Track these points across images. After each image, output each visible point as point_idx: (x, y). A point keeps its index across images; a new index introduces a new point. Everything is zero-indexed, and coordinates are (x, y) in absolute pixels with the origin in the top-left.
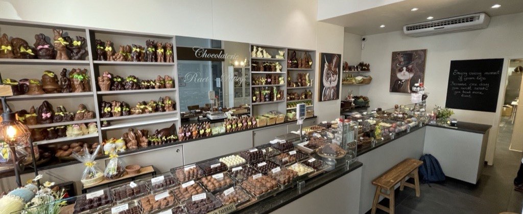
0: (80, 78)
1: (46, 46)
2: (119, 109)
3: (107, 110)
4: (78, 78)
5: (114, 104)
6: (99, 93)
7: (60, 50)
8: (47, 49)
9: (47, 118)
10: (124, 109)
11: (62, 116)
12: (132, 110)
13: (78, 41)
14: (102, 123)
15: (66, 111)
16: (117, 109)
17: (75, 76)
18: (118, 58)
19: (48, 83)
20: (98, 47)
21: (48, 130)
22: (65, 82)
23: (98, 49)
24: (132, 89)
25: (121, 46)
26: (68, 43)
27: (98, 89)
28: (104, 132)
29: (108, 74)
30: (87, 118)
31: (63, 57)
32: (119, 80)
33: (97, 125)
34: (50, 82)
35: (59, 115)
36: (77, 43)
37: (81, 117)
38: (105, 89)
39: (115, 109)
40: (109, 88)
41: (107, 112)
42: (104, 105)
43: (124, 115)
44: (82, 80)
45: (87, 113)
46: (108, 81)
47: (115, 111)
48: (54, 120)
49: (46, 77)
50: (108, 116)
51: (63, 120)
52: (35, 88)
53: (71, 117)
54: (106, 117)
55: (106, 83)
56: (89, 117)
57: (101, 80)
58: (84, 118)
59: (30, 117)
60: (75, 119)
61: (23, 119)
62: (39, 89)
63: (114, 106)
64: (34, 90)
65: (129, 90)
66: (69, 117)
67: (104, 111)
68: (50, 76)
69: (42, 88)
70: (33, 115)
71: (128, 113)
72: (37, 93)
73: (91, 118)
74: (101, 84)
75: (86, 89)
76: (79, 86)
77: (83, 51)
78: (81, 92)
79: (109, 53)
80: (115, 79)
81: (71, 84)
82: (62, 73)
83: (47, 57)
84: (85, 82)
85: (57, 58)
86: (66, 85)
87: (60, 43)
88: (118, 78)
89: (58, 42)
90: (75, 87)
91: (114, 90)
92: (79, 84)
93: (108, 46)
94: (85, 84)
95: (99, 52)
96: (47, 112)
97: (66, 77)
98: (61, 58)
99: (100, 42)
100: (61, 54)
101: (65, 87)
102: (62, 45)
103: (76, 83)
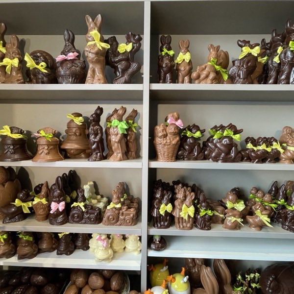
0: (122, 128)
1: (71, 56)
2: (191, 211)
3: (165, 208)
4: (118, 127)
5: (180, 195)
6: (154, 164)
7: (92, 62)
8: (72, 61)
9: (58, 213)
10: (202, 213)
11: (83, 212)
13: (128, 41)
14: (151, 239)
15: (97, 193)
16: (187, 211)
17: (115, 122)
18: (202, 76)
19: (73, 138)
20: (165, 50)
21: (60, 235)
22: (96, 135)
23: (163, 57)
24: (225, 160)
25: (211, 45)
27: (153, 155)
28: (152, 263)
29: (177, 120)
30: (125, 223)
31: (96, 78)
32: (198, 134)
34: (75, 134)
35: (79, 208)
36: (125, 47)
37: (114, 219)
38: (166, 157)
39: (183, 209)
40: (175, 155)
41: (164, 215)
42: (160, 196)
43: (200, 226)
44: (126, 133)
45: (126, 211)
46: (176, 136)
47: (181, 214)
48: (70, 217)
49: (72, 125)
50: (166, 224)
51: (84, 220)
52: (44, 148)
53: (97, 214)
54: (161, 226)
55: (171, 142)
56: (128, 221)
57: (160, 134)
58: (119, 222)
59: (38, 204)
60: (104, 221)
61: (29, 205)
62: (51, 149)
63: (179, 201)
64: (43, 152)
65: (217, 161)
66: (94, 213)
67: (159, 211)
68: (78, 123)
69: (59, 148)
70: (42, 200)
71: (208, 222)
72: (49, 157)
73: (131, 224)
74: (160, 142)
75: (130, 153)
76: (118, 145)
77: (134, 66)
78: (120, 160)
79: (182, 69)
80: (189, 133)
81: (108, 142)
82: (92, 116)
83: (72, 79)
84: (131, 138)
85: (87, 79)
86: (96, 143)
87: (95, 45)
88: (194, 131)
89: (93, 43)
90: (111, 148)
91: (184, 160)
92: (120, 142)
93: (183, 51)
94: (131, 142)
95: (164, 65)
96: (59, 200)
97: (99, 126)
98: (93, 81)
99: (169, 41)
100: (94, 71)
101: (94, 146)
102: (96, 49)
103: (114, 139)
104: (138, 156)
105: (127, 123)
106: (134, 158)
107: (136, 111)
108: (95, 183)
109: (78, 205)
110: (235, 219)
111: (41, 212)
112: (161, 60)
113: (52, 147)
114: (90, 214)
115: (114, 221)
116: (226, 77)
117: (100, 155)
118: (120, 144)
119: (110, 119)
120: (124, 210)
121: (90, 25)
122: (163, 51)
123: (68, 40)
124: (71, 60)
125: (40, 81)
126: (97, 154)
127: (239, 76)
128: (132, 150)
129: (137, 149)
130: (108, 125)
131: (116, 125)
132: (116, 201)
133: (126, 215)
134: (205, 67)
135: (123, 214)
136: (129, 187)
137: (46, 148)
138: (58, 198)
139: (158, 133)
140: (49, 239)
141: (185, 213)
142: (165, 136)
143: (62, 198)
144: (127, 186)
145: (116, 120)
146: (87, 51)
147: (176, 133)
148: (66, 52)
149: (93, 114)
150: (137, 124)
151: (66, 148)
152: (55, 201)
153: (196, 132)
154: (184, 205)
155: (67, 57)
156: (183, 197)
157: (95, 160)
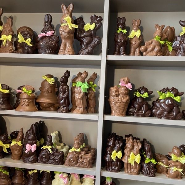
1: (49, 33)
2: (138, 158)
3: (116, 155)
5: (129, 145)
7: (65, 39)
8: (50, 37)
10: (147, 161)
12: (160, 163)
16: (134, 158)
17: (79, 83)
19: (46, 94)
20: (120, 30)
21: (30, 172)
22: (64, 92)
23: (118, 34)
24: (168, 118)
25: (157, 25)
26: (77, 27)
29: (127, 83)
30: (83, 165)
31: (67, 50)
32: (145, 95)
33: (95, 180)
34: (48, 91)
35: (47, 151)
36: (89, 26)
37: (74, 161)
38: (118, 112)
39: (130, 156)
40: (125, 111)
41: (115, 160)
42: (112, 144)
43: (146, 173)
44: (87, 92)
45: (84, 155)
46: (126, 96)
47: (129, 160)
48: (39, 158)
49: (46, 84)
50: (116, 168)
51: (50, 160)
52: (25, 101)
53: (61, 156)
54: (112, 170)
55: (122, 100)
56: (85, 164)
57: (113, 94)
58: (78, 164)
59: (15, 145)
60: (66, 163)
61: (7, 146)
62: (30, 102)
63: (128, 149)
64: (24, 104)
65: (161, 118)
66: (58, 156)
67: (111, 157)
68: (50, 83)
69: (35, 101)
70: (18, 143)
71: (152, 169)
72: (27, 108)
73: (88, 167)
74: (113, 100)
75: (90, 108)
76: (80, 102)
77: (96, 40)
78: (82, 113)
79: (134, 43)
80: (138, 94)
81: (73, 98)
82: (62, 78)
83: (49, 50)
84: (91, 96)
85: (60, 51)
86: (64, 99)
87: (67, 26)
88: (142, 92)
89: (66, 24)
90: (75, 104)
91: (133, 116)
92: (82, 98)
93: (135, 29)
94: (91, 99)
95: (119, 41)
96: (32, 142)
97: (67, 85)
98: (64, 52)
99: (124, 22)
100: (65, 45)
101: (62, 101)
102: (68, 29)
103: (78, 96)
104: (96, 111)
105: (89, 83)
106: (93, 113)
107: (96, 74)
108: (59, 132)
109: (47, 148)
110: (177, 169)
111: (16, 153)
112: (116, 36)
113: (31, 100)
114: (56, 156)
115: (74, 163)
116: (171, 49)
117: (66, 108)
118: (82, 101)
119: (75, 81)
120: (82, 155)
121: (64, 11)
122: (118, 30)
123: (48, 22)
124: (48, 36)
125: (26, 51)
126: (64, 107)
127: (180, 49)
128: (91, 106)
129: (96, 106)
130: (73, 85)
131: (80, 85)
132: (77, 146)
133: (84, 159)
134: (152, 42)
135: (81, 157)
136: (88, 138)
137: (27, 101)
138: (32, 141)
139: (112, 93)
140: (20, 176)
141: (132, 160)
142: (118, 95)
143: (35, 141)
144: (86, 137)
145: (80, 82)
146: (61, 31)
147: (126, 94)
148: (45, 30)
149: (63, 77)
150: (97, 85)
151: (40, 101)
152: (29, 144)
153: (144, 93)
154: (132, 153)
155: (46, 34)
156: (131, 146)
157: (62, 112)
